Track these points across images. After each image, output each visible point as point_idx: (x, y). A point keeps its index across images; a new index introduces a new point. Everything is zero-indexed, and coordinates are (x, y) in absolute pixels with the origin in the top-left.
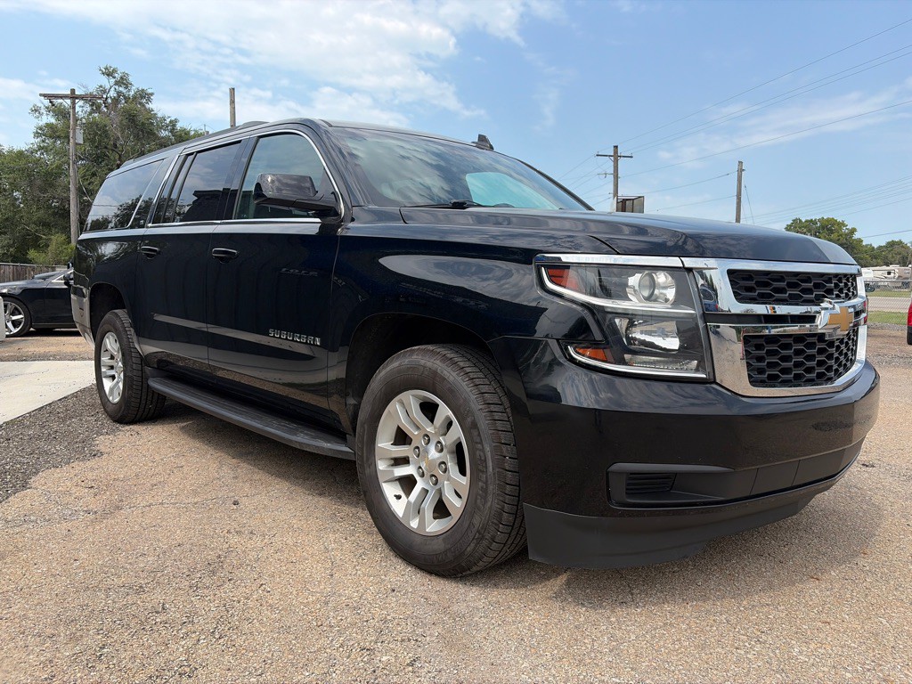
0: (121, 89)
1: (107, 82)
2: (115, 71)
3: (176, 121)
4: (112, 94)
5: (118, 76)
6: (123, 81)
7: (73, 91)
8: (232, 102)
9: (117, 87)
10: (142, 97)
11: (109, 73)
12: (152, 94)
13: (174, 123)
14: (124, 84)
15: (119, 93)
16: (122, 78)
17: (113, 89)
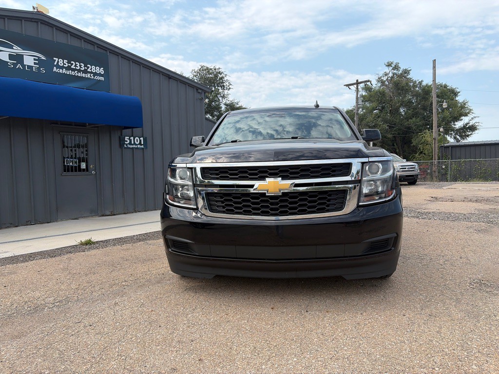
0: (395, 71)
1: (387, 70)
2: (392, 63)
3: (422, 81)
4: (391, 75)
5: (393, 65)
6: (396, 67)
7: (357, 80)
8: (434, 67)
9: (393, 71)
10: (405, 73)
11: (389, 65)
12: (410, 71)
13: (420, 83)
14: (397, 68)
15: (394, 74)
16: (395, 66)
17: (391, 72)
